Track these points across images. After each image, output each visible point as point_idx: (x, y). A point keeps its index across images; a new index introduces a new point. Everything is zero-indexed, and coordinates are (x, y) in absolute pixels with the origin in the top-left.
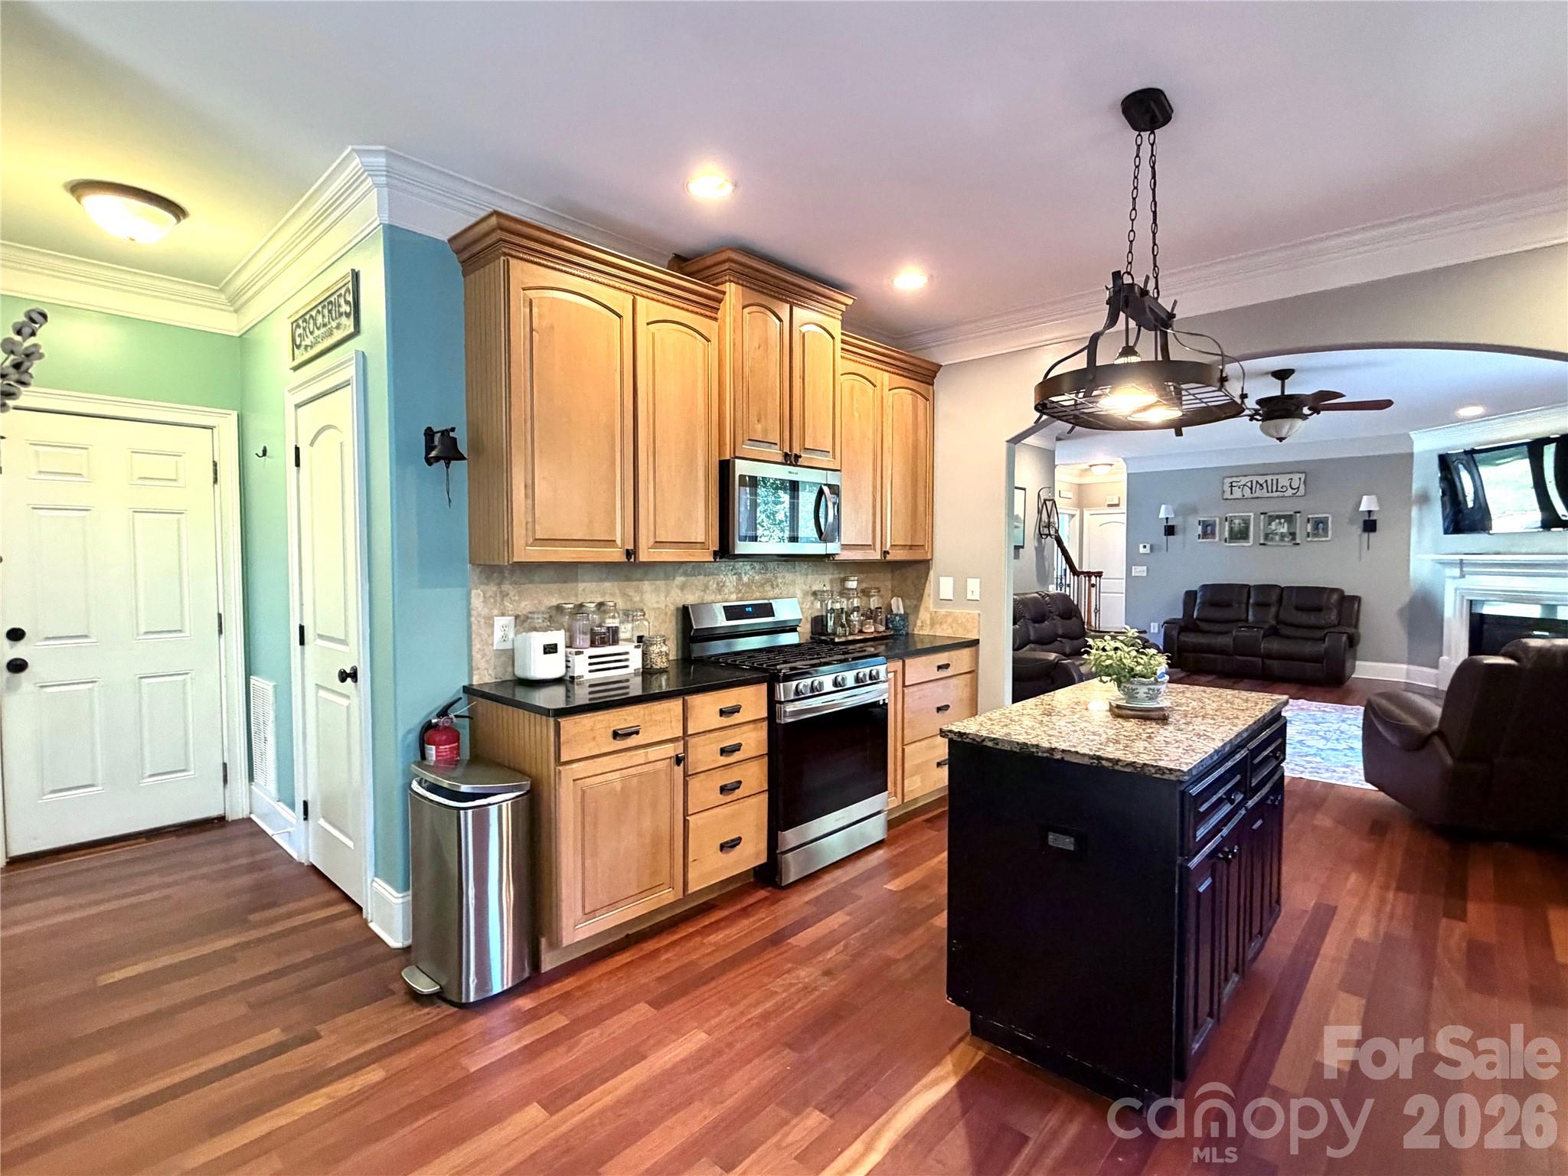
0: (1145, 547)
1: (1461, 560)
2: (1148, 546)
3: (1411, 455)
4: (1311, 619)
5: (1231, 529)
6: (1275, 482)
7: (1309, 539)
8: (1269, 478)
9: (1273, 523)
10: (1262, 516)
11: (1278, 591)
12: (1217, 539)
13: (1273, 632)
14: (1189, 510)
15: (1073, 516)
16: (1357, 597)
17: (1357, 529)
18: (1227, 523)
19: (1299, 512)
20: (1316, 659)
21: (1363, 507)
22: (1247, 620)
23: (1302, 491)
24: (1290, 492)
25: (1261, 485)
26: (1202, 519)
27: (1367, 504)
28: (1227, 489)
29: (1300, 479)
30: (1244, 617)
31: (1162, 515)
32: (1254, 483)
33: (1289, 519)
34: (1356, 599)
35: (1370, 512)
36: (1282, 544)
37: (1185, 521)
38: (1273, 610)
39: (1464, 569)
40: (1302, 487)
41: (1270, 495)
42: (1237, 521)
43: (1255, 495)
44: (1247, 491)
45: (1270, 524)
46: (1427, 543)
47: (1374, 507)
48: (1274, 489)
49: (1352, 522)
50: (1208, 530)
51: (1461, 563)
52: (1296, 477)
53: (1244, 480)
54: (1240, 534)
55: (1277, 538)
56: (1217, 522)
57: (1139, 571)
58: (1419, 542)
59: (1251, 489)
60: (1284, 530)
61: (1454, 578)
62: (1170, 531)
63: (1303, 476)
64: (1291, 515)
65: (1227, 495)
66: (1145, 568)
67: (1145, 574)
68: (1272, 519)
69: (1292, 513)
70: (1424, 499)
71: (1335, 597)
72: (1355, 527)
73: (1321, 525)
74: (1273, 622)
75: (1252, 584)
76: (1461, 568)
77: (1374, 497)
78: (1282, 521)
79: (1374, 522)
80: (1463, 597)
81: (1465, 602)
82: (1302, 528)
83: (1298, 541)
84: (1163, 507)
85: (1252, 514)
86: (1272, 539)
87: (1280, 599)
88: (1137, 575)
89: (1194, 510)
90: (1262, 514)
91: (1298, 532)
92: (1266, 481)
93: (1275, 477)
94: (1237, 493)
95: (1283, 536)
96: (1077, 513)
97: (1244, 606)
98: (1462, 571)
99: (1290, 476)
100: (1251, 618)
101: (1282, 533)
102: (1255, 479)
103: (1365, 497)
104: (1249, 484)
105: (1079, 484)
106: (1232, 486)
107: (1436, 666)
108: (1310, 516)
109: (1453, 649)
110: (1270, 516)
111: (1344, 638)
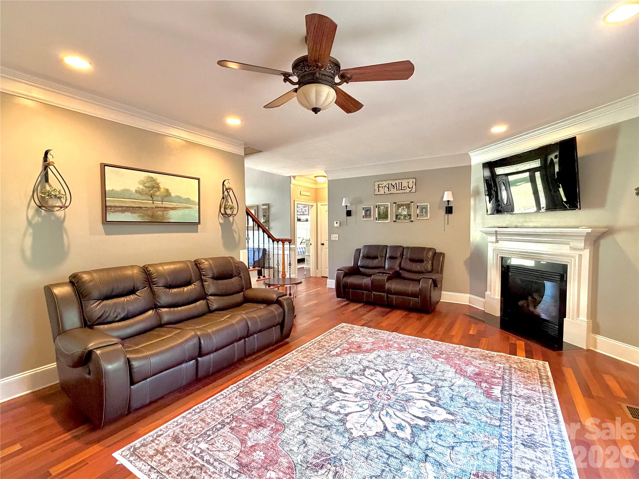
0: (337, 223)
1: (496, 231)
2: (338, 222)
3: (470, 167)
4: (417, 267)
5: (379, 214)
6: (400, 184)
7: (418, 218)
8: (397, 182)
9: (400, 209)
10: (394, 204)
11: (401, 249)
12: (372, 218)
13: (396, 276)
14: (359, 201)
15: (312, 206)
16: (441, 253)
17: (443, 211)
18: (377, 209)
19: (413, 202)
20: (414, 295)
21: (445, 199)
22: (384, 268)
23: (414, 190)
24: (408, 190)
25: (393, 186)
26: (364, 207)
27: (448, 196)
28: (377, 189)
29: (413, 182)
30: (383, 266)
31: (343, 204)
32: (390, 185)
33: (408, 206)
34: (442, 255)
35: (448, 201)
36: (405, 221)
37: (356, 208)
38: (398, 261)
39: (498, 237)
40: (414, 186)
41: (398, 192)
42: (382, 208)
43: (390, 192)
44: (386, 189)
45: (398, 209)
46: (479, 219)
47: (451, 199)
48: (400, 189)
49: (440, 208)
50: (368, 213)
51: (496, 233)
52: (411, 181)
53: (385, 183)
54: (383, 216)
55: (402, 217)
56: (372, 208)
57: (335, 237)
58: (475, 220)
59: (389, 189)
60: (405, 213)
61: (492, 242)
62: (349, 213)
63: (414, 180)
64: (409, 204)
65: (377, 192)
66: (337, 235)
67: (337, 239)
68: (399, 206)
69: (409, 203)
70: (477, 193)
71: (431, 253)
72: (442, 210)
73: (424, 209)
74: (398, 269)
75: (388, 245)
76: (496, 237)
77: (450, 192)
78: (405, 207)
79: (451, 207)
80: (497, 254)
81: (499, 258)
82: (415, 211)
83: (412, 220)
84: (344, 199)
85: (389, 203)
86: (399, 219)
87: (402, 255)
88: (334, 239)
89: (361, 202)
90: (394, 203)
91: (412, 214)
92: (396, 184)
93: (400, 181)
94: (382, 192)
95: (405, 216)
96: (315, 205)
97: (384, 258)
98: (496, 238)
99: (408, 181)
100: (387, 266)
101: (404, 215)
102: (390, 182)
103: (446, 193)
104: (387, 186)
105: (316, 189)
106: (379, 187)
107: (484, 297)
108: (418, 204)
109: (492, 288)
110: (398, 205)
111: (431, 281)
